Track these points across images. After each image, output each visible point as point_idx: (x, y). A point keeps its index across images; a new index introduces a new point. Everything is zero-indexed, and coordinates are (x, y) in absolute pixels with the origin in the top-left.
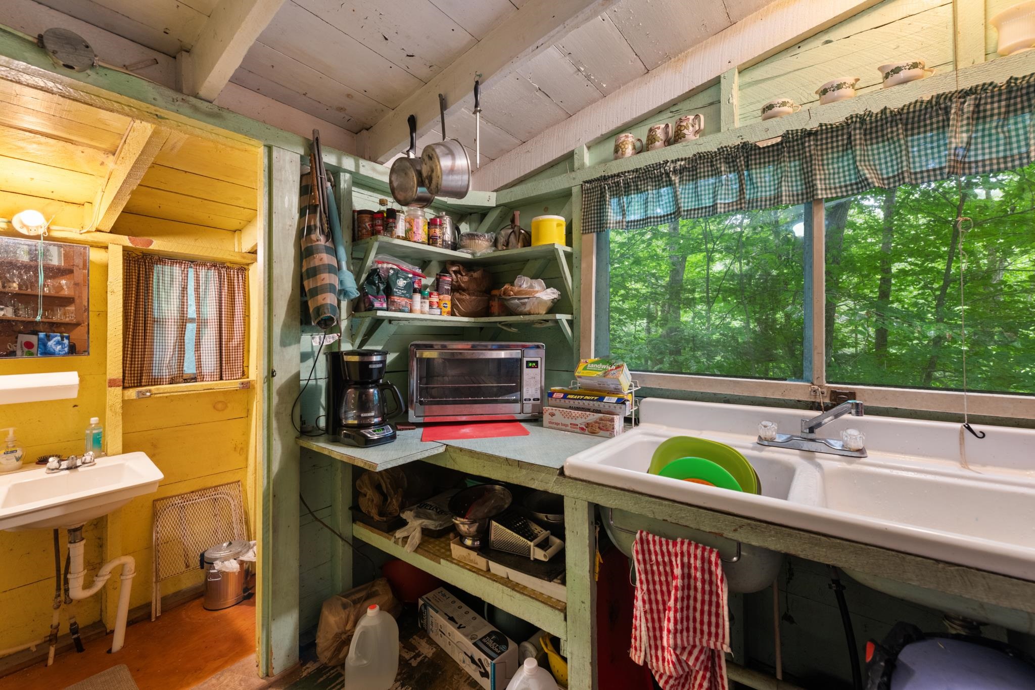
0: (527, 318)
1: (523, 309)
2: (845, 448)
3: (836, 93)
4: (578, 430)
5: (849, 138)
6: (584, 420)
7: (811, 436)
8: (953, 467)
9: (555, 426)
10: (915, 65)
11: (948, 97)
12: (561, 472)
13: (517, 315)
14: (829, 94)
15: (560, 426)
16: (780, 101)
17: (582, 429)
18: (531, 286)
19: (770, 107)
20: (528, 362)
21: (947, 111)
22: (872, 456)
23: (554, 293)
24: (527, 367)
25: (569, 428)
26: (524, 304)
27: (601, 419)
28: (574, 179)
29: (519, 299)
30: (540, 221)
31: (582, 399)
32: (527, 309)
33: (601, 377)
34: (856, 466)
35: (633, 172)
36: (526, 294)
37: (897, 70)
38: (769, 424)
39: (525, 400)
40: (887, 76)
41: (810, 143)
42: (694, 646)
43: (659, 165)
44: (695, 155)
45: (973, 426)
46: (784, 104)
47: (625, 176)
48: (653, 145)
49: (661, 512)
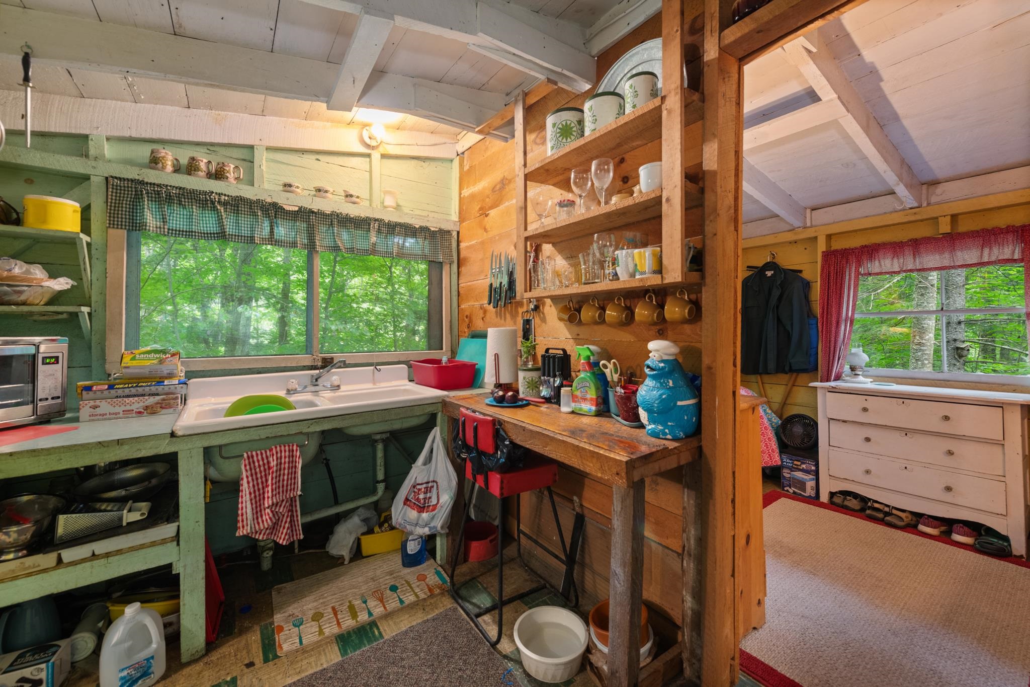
0: (25, 309)
1: (14, 298)
2: (332, 386)
3: (324, 194)
4: (134, 415)
5: (332, 222)
6: (141, 404)
7: (316, 383)
8: (370, 386)
9: (101, 417)
10: (358, 197)
11: (370, 219)
12: (173, 435)
13: (9, 303)
14: (322, 193)
15: (108, 416)
16: (296, 185)
17: (140, 413)
18: (28, 272)
19: (290, 186)
20: (44, 358)
21: (369, 225)
22: (343, 388)
23: (67, 283)
24: (43, 364)
25: (121, 415)
26: (21, 292)
27: (163, 400)
28: (94, 168)
29: (9, 286)
30: (48, 202)
31: (137, 386)
32: (23, 298)
33: (156, 364)
34: (338, 393)
35: (177, 188)
36: (22, 281)
37: (351, 196)
38: (293, 381)
39: (41, 400)
40: (347, 196)
41: (312, 217)
42: (283, 501)
43: (205, 193)
44: (237, 197)
45: (378, 367)
46: (298, 187)
47: (167, 189)
48: (196, 173)
49: (264, 433)
